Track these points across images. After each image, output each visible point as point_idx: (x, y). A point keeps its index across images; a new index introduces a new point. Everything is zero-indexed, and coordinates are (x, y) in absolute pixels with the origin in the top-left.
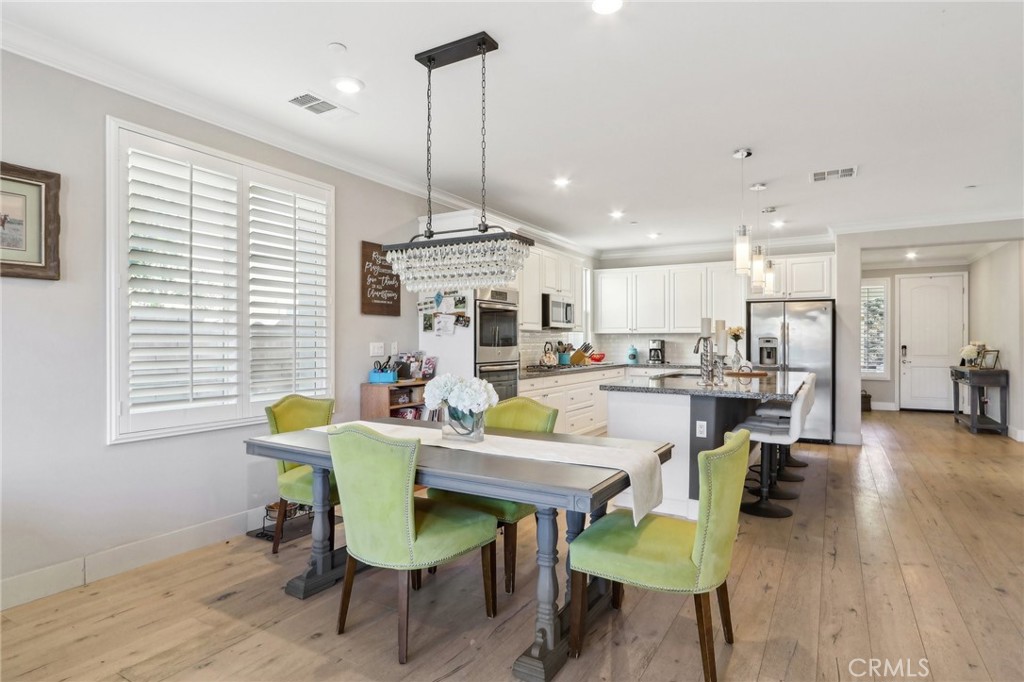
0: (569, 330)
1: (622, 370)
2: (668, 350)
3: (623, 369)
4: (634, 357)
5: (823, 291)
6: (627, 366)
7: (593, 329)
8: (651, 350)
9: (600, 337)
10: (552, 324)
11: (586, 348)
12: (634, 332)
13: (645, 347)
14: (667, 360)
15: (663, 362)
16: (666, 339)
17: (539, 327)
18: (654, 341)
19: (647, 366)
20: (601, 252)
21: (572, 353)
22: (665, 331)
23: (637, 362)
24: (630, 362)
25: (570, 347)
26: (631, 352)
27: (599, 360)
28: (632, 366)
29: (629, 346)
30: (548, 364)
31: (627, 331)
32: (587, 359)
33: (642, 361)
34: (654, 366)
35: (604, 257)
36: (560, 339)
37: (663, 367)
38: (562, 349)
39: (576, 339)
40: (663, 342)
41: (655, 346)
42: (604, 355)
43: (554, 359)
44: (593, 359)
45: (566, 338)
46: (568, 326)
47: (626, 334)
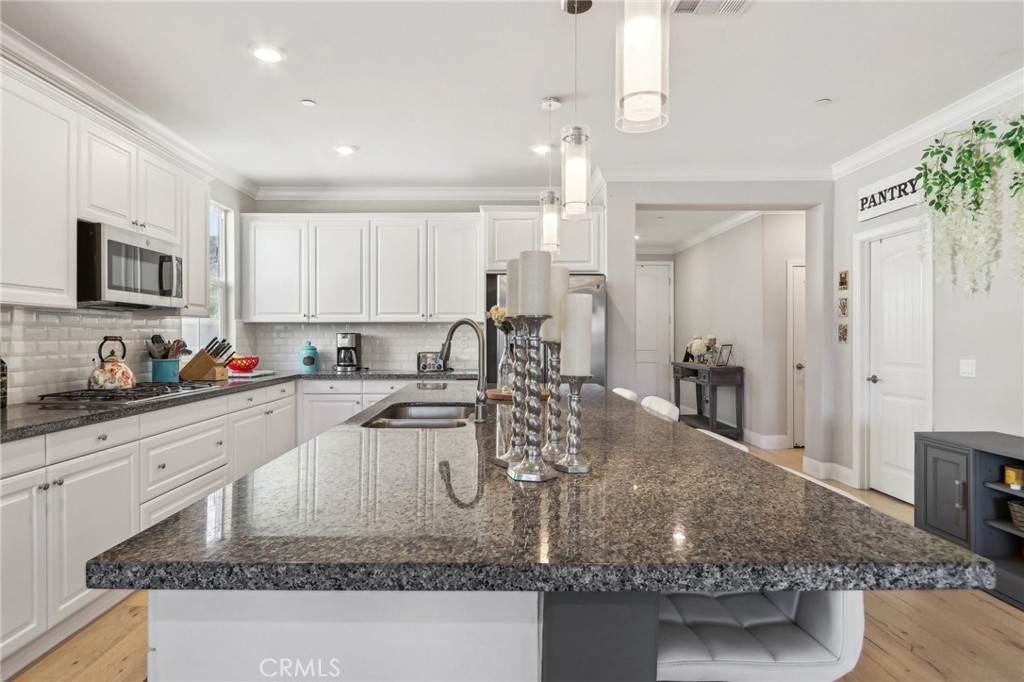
0: (173, 311)
1: (289, 387)
2: (366, 348)
3: (292, 383)
4: (311, 360)
5: (589, 261)
6: (299, 377)
7: (240, 314)
8: (339, 350)
9: (254, 329)
10: (109, 295)
11: (218, 348)
12: (312, 320)
13: (330, 344)
14: (364, 365)
15: (359, 369)
16: (364, 332)
17: (68, 298)
18: (345, 335)
19: (334, 377)
20: (256, 184)
21: (185, 360)
22: (363, 318)
23: (317, 369)
24: (305, 369)
25: (181, 347)
26: (305, 353)
27: (247, 369)
28: (308, 377)
29: (304, 344)
30: (109, 386)
31: (301, 319)
32: (218, 370)
33: (325, 368)
34: (345, 377)
35: (261, 195)
36: (157, 331)
37: (360, 378)
38: (161, 351)
39: (192, 332)
40: (358, 337)
41: (346, 342)
42: (257, 360)
43: (123, 375)
44: (236, 368)
45: (169, 329)
46: (165, 302)
47: (298, 324)
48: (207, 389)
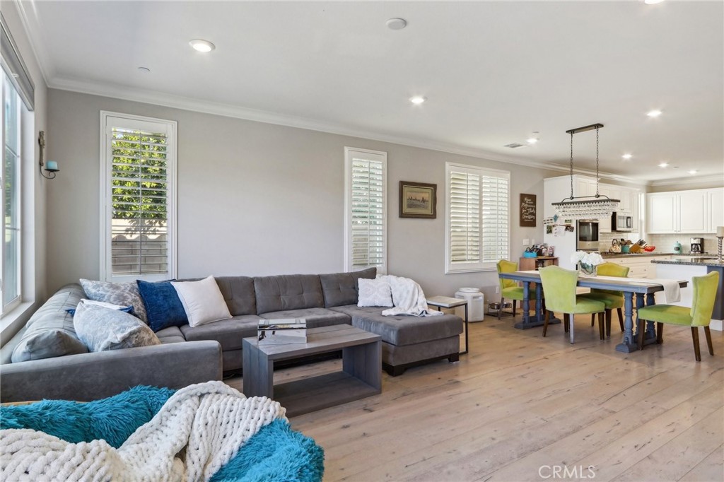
0: (629, 232)
2: (706, 244)
4: (678, 249)
6: (673, 254)
7: (646, 230)
8: (692, 245)
9: (651, 236)
10: (618, 229)
11: (641, 243)
12: (679, 233)
13: (688, 242)
14: (705, 251)
15: (701, 252)
16: (705, 237)
17: (610, 231)
18: (695, 239)
19: (689, 255)
20: (652, 182)
21: (631, 245)
22: (704, 232)
23: (681, 252)
24: (675, 252)
25: (629, 242)
26: (676, 246)
27: (651, 250)
28: (676, 254)
29: (675, 242)
30: (615, 251)
31: (673, 232)
32: (641, 250)
33: (685, 252)
34: (695, 255)
35: (654, 184)
36: (622, 237)
38: (624, 243)
39: (634, 238)
40: (702, 239)
41: (696, 242)
42: (654, 247)
43: (618, 249)
44: (646, 250)
45: (627, 237)
46: (628, 229)
47: (672, 234)
48: (634, 254)
